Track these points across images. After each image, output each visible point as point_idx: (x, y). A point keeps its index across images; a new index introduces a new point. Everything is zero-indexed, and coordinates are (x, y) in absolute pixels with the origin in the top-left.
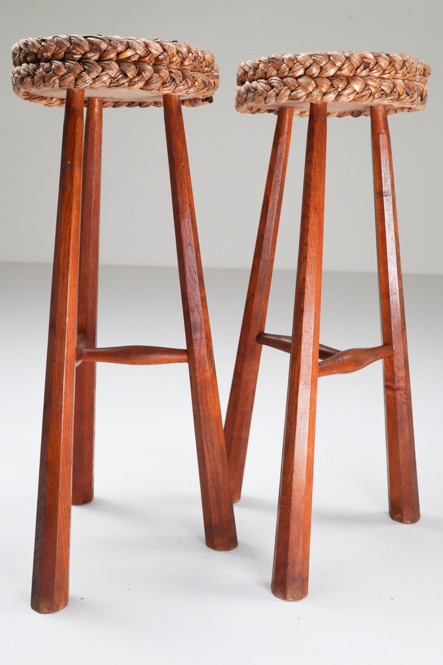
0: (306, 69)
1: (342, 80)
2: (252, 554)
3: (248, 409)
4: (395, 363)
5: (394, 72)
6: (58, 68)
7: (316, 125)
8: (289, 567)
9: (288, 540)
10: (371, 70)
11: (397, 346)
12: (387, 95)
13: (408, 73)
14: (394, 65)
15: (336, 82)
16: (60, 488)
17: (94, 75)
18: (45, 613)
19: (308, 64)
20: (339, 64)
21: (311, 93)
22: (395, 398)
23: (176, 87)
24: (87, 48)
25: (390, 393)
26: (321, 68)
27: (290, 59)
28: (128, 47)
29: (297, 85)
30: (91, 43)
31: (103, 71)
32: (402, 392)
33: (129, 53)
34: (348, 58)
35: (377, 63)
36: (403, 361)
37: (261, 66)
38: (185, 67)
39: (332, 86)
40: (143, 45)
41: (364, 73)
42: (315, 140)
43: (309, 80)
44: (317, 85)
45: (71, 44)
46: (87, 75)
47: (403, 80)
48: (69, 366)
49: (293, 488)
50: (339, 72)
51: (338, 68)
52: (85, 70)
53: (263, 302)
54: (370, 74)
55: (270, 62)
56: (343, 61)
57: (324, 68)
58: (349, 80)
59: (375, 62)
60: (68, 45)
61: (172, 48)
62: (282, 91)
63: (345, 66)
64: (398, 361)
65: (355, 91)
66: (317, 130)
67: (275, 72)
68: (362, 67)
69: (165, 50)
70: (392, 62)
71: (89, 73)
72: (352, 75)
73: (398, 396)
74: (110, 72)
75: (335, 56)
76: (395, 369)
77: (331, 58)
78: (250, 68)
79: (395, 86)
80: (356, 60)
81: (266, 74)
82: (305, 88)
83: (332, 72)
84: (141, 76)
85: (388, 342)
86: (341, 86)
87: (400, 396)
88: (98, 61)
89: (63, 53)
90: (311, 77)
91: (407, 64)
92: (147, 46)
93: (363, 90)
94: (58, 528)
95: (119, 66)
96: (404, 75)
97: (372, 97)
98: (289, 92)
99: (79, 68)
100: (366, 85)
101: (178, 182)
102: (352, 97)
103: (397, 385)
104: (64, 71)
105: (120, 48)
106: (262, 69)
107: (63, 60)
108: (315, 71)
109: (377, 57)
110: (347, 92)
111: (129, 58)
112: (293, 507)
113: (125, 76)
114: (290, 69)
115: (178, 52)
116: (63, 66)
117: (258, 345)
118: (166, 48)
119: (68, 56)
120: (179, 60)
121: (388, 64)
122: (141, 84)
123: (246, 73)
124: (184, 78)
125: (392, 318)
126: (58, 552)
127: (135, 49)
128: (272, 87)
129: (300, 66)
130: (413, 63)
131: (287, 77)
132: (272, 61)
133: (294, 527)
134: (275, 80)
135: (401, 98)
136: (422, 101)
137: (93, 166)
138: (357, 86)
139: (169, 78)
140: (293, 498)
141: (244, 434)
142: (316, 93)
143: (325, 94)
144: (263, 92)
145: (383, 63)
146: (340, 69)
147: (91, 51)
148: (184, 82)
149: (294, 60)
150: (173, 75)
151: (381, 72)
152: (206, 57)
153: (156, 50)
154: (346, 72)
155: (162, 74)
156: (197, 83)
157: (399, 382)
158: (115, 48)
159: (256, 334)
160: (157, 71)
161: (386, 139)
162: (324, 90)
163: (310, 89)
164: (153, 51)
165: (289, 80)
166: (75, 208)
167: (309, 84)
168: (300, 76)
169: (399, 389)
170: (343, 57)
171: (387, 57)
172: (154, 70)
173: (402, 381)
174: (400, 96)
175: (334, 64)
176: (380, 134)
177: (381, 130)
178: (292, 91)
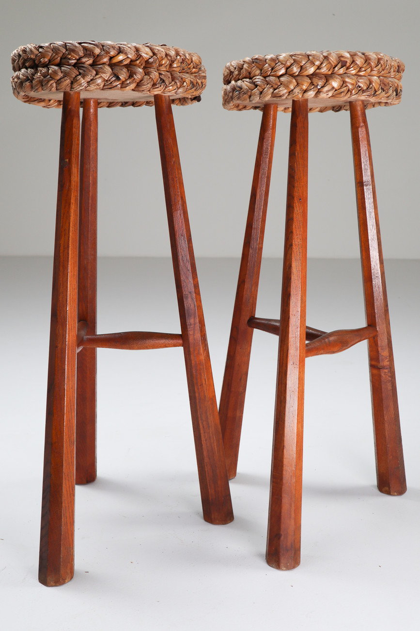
0: (287, 69)
1: (321, 78)
2: (247, 527)
3: (241, 390)
4: (379, 343)
5: (369, 70)
6: (55, 72)
7: (298, 120)
8: (282, 538)
9: (280, 513)
10: (348, 68)
11: (380, 327)
12: (364, 91)
13: (383, 70)
14: (369, 63)
15: (315, 80)
16: (64, 467)
17: (88, 78)
18: (52, 586)
19: (288, 64)
20: (317, 63)
21: (292, 90)
22: (380, 376)
23: (166, 87)
24: (81, 53)
25: (375, 371)
26: (301, 67)
27: (272, 60)
28: (120, 51)
29: (279, 84)
30: (85, 49)
31: (97, 74)
32: (386, 371)
33: (121, 57)
34: (326, 58)
35: (353, 61)
36: (386, 341)
37: (245, 66)
38: (174, 69)
39: (312, 83)
40: (133, 49)
41: (342, 71)
42: (297, 135)
43: (290, 78)
44: (298, 84)
45: (67, 50)
46: (82, 79)
47: (379, 77)
48: (70, 351)
49: (284, 463)
50: (318, 71)
51: (317, 67)
52: (80, 74)
53: (253, 288)
54: (347, 72)
55: (253, 62)
56: (321, 60)
57: (304, 67)
58: (327, 78)
59: (352, 60)
60: (64, 51)
61: (162, 51)
62: (266, 90)
63: (324, 65)
64: (382, 342)
65: (333, 88)
66: (299, 125)
67: (258, 72)
68: (339, 65)
69: (154, 54)
70: (367, 60)
71: (84, 77)
72: (330, 73)
73: (383, 375)
74: (104, 76)
75: (314, 56)
76: (379, 349)
77: (310, 57)
78: (235, 68)
79: (371, 83)
80: (333, 59)
81: (250, 73)
82: (287, 87)
83: (311, 70)
84: (133, 78)
85: (372, 323)
86: (321, 83)
87: (385, 374)
88: (92, 65)
89: (59, 58)
90: (292, 76)
91: (382, 62)
92: (137, 50)
93: (341, 87)
94: (63, 505)
95: (112, 70)
96: (379, 72)
97: (349, 93)
98: (271, 90)
99: (75, 72)
100: (344, 82)
101: (170, 177)
102: (330, 94)
103: (381, 364)
104: (60, 75)
105: (112, 53)
106: (246, 69)
107: (59, 65)
108: (295, 70)
109: (353, 55)
110: (326, 89)
111: (121, 61)
112: (284, 481)
113: (118, 78)
114: (272, 69)
115: (167, 55)
116: (59, 70)
117: (250, 329)
118: (156, 51)
119: (63, 61)
120: (168, 62)
121: (364, 62)
122: (133, 86)
123: (231, 73)
124: (173, 79)
125: (375, 301)
126: (63, 528)
127: (126, 54)
128: (256, 86)
129: (281, 66)
130: (387, 61)
131: (269, 76)
132: (255, 61)
133: (286, 500)
134: (258, 79)
135: (377, 93)
136: (397, 96)
137: (90, 163)
138: (335, 84)
139: (159, 80)
140: (284, 473)
141: (238, 414)
142: (297, 90)
143: (305, 91)
144: (248, 91)
145: (359, 61)
146: (319, 68)
147: (85, 56)
148: (173, 83)
149: (275, 60)
150: (162, 77)
151: (357, 70)
152: (193, 59)
153: (146, 53)
154: (324, 70)
155: (152, 76)
156: (185, 84)
157: (383, 360)
158: (108, 53)
159: (248, 318)
160: (147, 73)
161: (365, 132)
162: (304, 87)
163: (292, 87)
164: (143, 55)
165: (272, 79)
166: (74, 203)
167: (290, 82)
168: (282, 75)
169: (383, 368)
170: (322, 56)
171: (363, 56)
172: (145, 72)
173: (386, 360)
174: (376, 91)
175: (313, 63)
176: (359, 127)
177: (360, 123)
178: (275, 89)
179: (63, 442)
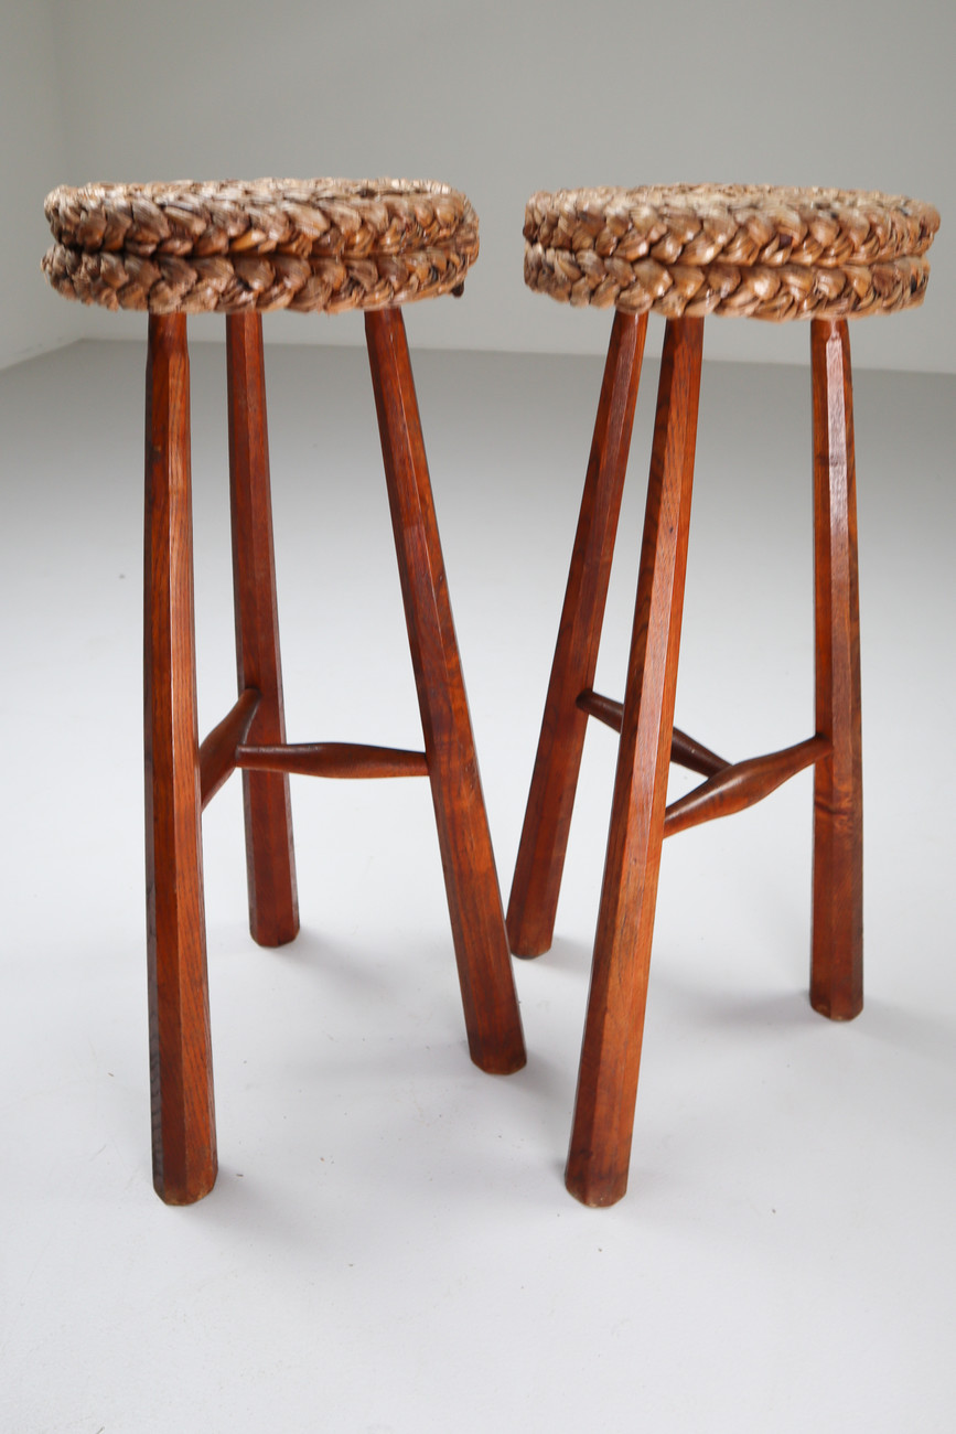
0: (652, 245)
1: (728, 275)
3: (562, 815)
4: (835, 770)
5: (846, 254)
6: (112, 272)
7: (678, 352)
8: (594, 1157)
10: (796, 250)
11: (840, 738)
12: (830, 303)
13: (882, 247)
14: (847, 238)
15: (714, 279)
17: (182, 288)
19: (654, 236)
20: (721, 239)
21: (661, 298)
22: (831, 826)
23: (365, 294)
24: (165, 232)
25: (823, 816)
26: (684, 246)
27: (618, 220)
28: (250, 224)
29: (633, 278)
30: (172, 220)
31: (199, 279)
32: (845, 818)
33: (255, 236)
34: (743, 228)
35: (808, 235)
36: (851, 764)
37: (562, 223)
38: (386, 250)
39: (706, 284)
40: (283, 219)
41: (780, 258)
42: (674, 384)
43: (656, 270)
44: (674, 283)
45: (134, 221)
46: (167, 290)
47: (870, 266)
49: (605, 1037)
50: (721, 258)
51: (719, 249)
52: (163, 278)
53: (589, 640)
54: (795, 258)
55: (577, 218)
56: (731, 232)
57: (688, 247)
58: (745, 273)
59: (806, 231)
60: (127, 222)
61: (347, 213)
62: (602, 288)
63: (738, 243)
64: (842, 765)
65: (755, 298)
66: (680, 363)
67: (588, 242)
68: (774, 245)
69: (333, 224)
70: (842, 230)
71: (171, 285)
72: (751, 261)
73: (837, 825)
74: (214, 282)
75: (714, 223)
76: (835, 780)
77: (706, 225)
78: (544, 219)
79: (848, 283)
80: (758, 233)
81: (571, 241)
82: (649, 287)
83: (708, 254)
84: (281, 286)
85: (823, 735)
86: (727, 286)
87: (841, 824)
88: (189, 258)
89: (121, 238)
90: (663, 263)
91: (879, 231)
92: (291, 220)
93: (775, 296)
95: (234, 268)
96: (871, 253)
97: (795, 309)
98: (615, 289)
99: (152, 273)
100: (783, 284)
102: (750, 309)
103: (834, 806)
104: (123, 278)
105: (233, 231)
106: (563, 233)
107: (122, 253)
108: (671, 249)
109: (808, 222)
110: (740, 299)
111: (256, 247)
113: (248, 288)
114: (620, 241)
115: (364, 223)
116: (121, 266)
117: (580, 713)
118: (337, 219)
119: (130, 246)
120: (368, 238)
121: (835, 236)
122: (285, 299)
123: (536, 227)
124: (382, 275)
125: (834, 690)
127: (264, 230)
128: (583, 274)
129: (638, 239)
130: (893, 224)
131: (612, 256)
132: (582, 217)
134: (589, 258)
135: (864, 303)
136: (916, 294)
138: (762, 287)
139: (346, 282)
141: (555, 854)
142: (673, 297)
143: (691, 302)
144: (564, 283)
145: (822, 234)
146: (725, 250)
147: (173, 236)
148: (383, 282)
149: (624, 222)
150: (355, 274)
151: (817, 255)
152: (438, 212)
153: (312, 225)
154: (738, 255)
155: (327, 277)
156: (413, 279)
157: (839, 799)
158: (222, 230)
159: (576, 694)
160: (317, 271)
161: (840, 351)
162: (690, 291)
163: (660, 291)
164: (305, 229)
165: (618, 263)
167: (657, 279)
168: (641, 259)
169: (840, 812)
170: (732, 223)
171: (834, 224)
172: (312, 269)
173: (847, 799)
174: (859, 299)
175: (711, 240)
176: (827, 340)
177: (829, 332)
178: (623, 289)
179: (178, 984)
